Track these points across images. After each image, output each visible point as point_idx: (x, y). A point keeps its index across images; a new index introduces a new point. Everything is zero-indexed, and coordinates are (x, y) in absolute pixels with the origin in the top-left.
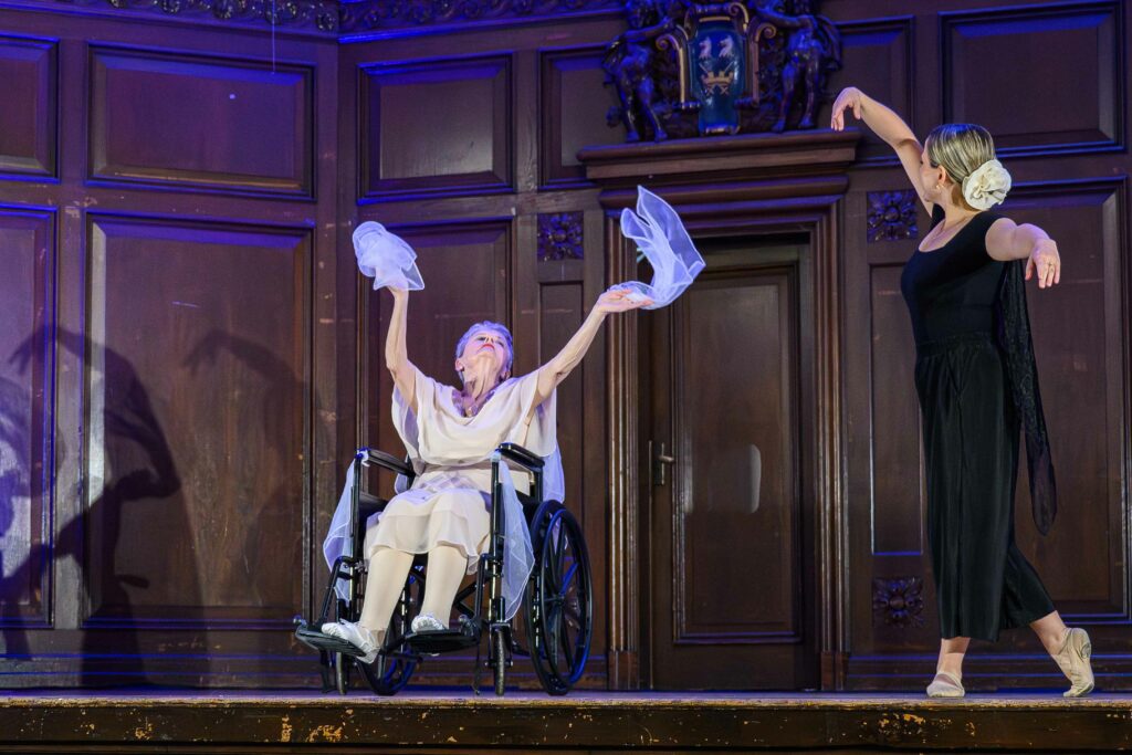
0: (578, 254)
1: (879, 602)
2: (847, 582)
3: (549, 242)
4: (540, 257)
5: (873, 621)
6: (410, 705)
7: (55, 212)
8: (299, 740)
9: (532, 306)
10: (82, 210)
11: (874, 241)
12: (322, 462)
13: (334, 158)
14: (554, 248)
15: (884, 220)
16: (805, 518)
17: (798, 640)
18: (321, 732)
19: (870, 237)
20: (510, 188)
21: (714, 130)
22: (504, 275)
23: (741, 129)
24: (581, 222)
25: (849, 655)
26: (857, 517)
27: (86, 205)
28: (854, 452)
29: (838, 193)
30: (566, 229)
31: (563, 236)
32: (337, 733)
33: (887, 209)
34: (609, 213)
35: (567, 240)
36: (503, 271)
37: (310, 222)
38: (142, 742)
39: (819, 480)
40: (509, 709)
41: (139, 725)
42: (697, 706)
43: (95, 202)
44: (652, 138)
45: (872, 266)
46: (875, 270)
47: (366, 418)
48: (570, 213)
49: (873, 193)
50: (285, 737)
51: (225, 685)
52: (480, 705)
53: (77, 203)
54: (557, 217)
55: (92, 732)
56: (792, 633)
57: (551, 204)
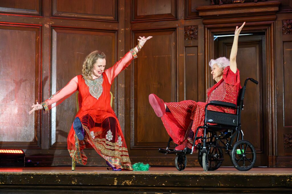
0: (196, 38)
1: (286, 141)
2: (276, 135)
3: (188, 35)
4: (185, 39)
5: (284, 147)
6: (151, 174)
7: (42, 26)
8: (119, 184)
9: (183, 53)
10: (49, 25)
11: (284, 34)
12: (120, 99)
13: (124, 10)
14: (189, 36)
15: (287, 28)
16: (264, 117)
17: (262, 152)
18: (126, 182)
19: (283, 33)
20: (176, 19)
21: (237, 2)
22: (174, 44)
23: (245, 1)
24: (197, 28)
25: (277, 157)
26: (279, 116)
27: (51, 24)
28: (278, 96)
29: (274, 20)
30: (193, 31)
31: (192, 33)
32: (130, 183)
33: (288, 25)
34: (206, 26)
35: (193, 34)
36: (174, 43)
37: (117, 29)
38: (74, 185)
39: (268, 105)
40: (180, 176)
41: (73, 180)
42: (234, 175)
43: (53, 23)
44: (218, 4)
45: (284, 42)
46: (285, 43)
47: (133, 87)
48: (194, 26)
49: (284, 20)
50: (115, 184)
51: (92, 165)
52: (172, 175)
53: (48, 23)
54: (190, 27)
55: (59, 182)
56: (260, 150)
57: (188, 23)
